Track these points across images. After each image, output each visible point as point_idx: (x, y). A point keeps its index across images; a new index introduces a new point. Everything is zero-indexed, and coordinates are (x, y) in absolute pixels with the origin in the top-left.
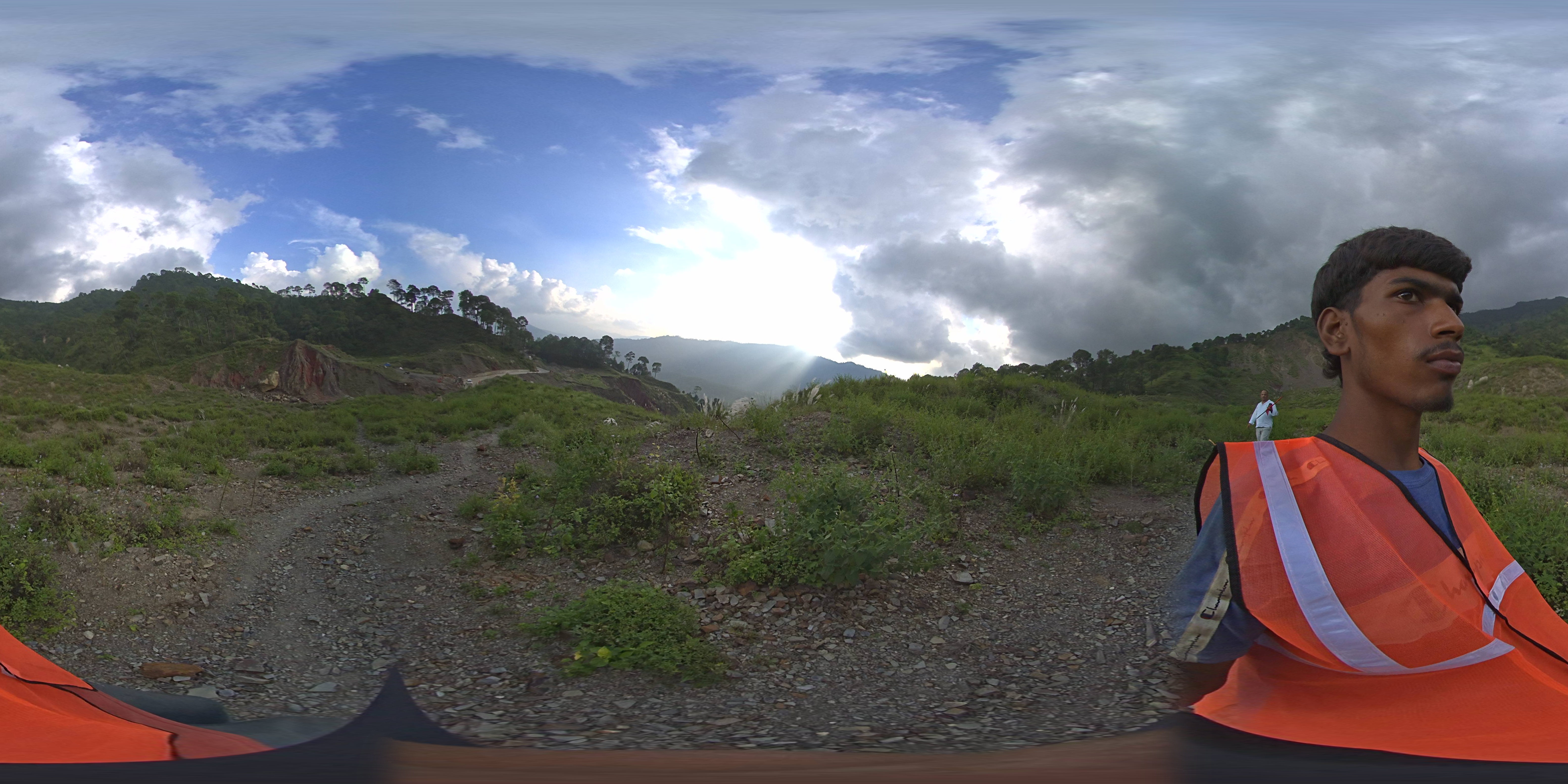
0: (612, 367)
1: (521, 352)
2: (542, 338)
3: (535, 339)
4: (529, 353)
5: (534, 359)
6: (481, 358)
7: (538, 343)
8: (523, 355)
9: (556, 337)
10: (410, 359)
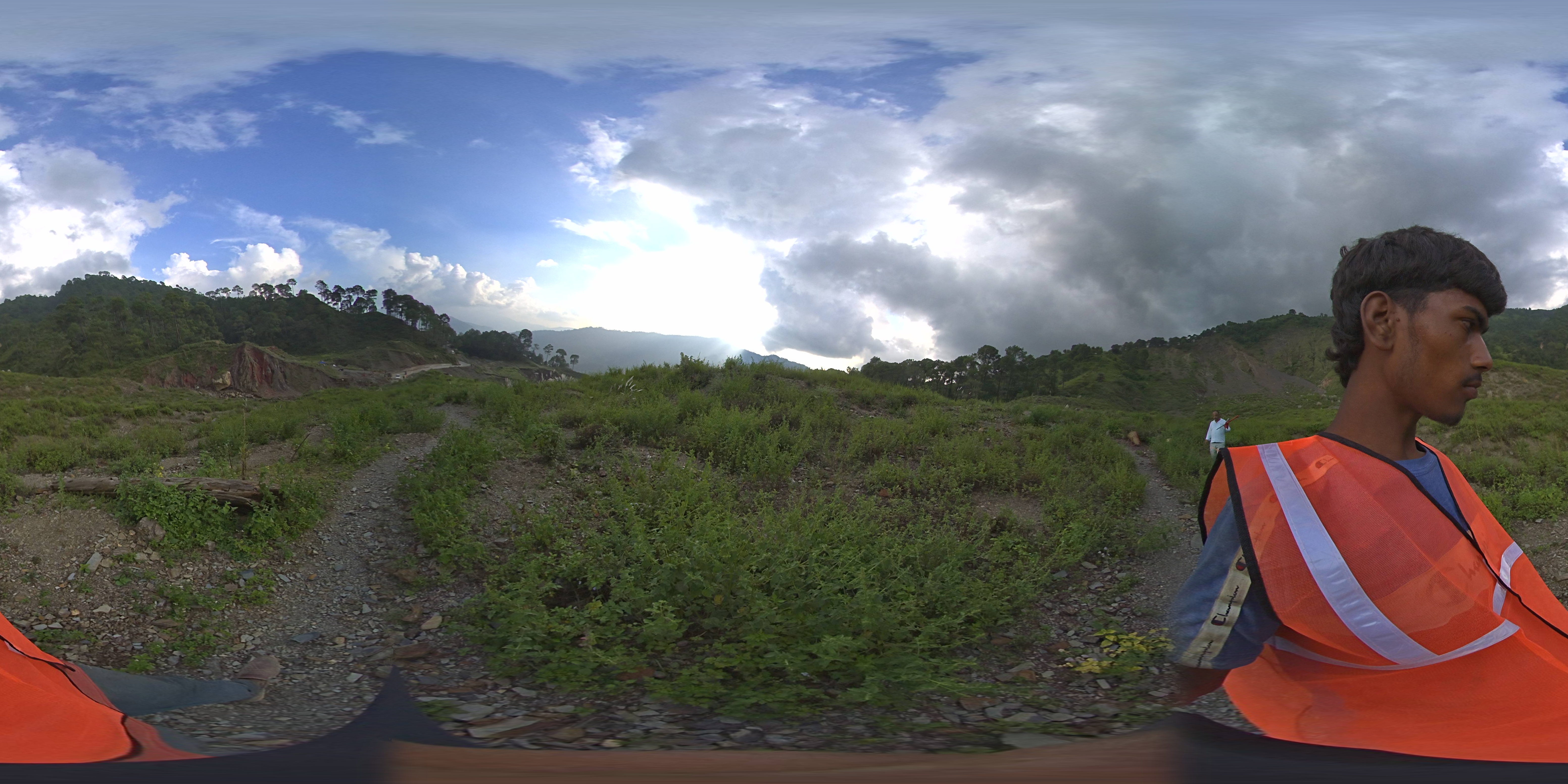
0: (532, 360)
1: (444, 347)
2: (464, 333)
3: (458, 334)
4: (452, 347)
5: (457, 353)
6: (407, 354)
7: (460, 337)
8: (445, 350)
9: (478, 332)
10: (340, 357)
